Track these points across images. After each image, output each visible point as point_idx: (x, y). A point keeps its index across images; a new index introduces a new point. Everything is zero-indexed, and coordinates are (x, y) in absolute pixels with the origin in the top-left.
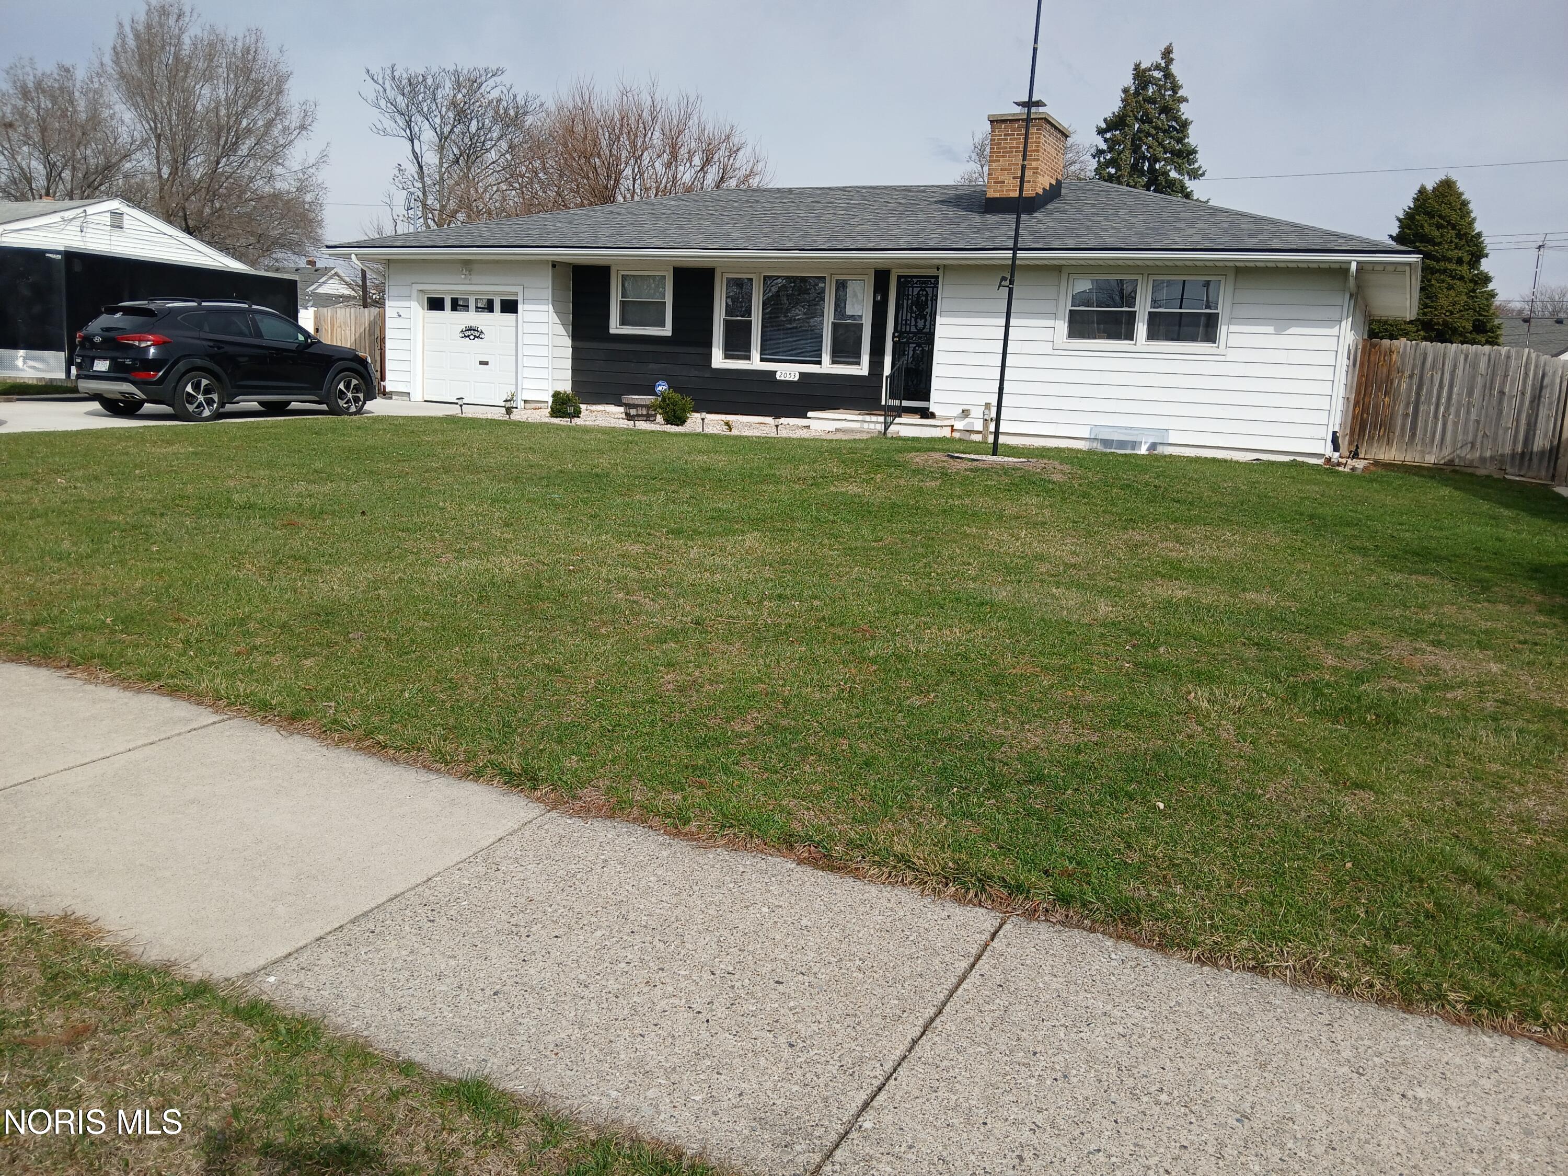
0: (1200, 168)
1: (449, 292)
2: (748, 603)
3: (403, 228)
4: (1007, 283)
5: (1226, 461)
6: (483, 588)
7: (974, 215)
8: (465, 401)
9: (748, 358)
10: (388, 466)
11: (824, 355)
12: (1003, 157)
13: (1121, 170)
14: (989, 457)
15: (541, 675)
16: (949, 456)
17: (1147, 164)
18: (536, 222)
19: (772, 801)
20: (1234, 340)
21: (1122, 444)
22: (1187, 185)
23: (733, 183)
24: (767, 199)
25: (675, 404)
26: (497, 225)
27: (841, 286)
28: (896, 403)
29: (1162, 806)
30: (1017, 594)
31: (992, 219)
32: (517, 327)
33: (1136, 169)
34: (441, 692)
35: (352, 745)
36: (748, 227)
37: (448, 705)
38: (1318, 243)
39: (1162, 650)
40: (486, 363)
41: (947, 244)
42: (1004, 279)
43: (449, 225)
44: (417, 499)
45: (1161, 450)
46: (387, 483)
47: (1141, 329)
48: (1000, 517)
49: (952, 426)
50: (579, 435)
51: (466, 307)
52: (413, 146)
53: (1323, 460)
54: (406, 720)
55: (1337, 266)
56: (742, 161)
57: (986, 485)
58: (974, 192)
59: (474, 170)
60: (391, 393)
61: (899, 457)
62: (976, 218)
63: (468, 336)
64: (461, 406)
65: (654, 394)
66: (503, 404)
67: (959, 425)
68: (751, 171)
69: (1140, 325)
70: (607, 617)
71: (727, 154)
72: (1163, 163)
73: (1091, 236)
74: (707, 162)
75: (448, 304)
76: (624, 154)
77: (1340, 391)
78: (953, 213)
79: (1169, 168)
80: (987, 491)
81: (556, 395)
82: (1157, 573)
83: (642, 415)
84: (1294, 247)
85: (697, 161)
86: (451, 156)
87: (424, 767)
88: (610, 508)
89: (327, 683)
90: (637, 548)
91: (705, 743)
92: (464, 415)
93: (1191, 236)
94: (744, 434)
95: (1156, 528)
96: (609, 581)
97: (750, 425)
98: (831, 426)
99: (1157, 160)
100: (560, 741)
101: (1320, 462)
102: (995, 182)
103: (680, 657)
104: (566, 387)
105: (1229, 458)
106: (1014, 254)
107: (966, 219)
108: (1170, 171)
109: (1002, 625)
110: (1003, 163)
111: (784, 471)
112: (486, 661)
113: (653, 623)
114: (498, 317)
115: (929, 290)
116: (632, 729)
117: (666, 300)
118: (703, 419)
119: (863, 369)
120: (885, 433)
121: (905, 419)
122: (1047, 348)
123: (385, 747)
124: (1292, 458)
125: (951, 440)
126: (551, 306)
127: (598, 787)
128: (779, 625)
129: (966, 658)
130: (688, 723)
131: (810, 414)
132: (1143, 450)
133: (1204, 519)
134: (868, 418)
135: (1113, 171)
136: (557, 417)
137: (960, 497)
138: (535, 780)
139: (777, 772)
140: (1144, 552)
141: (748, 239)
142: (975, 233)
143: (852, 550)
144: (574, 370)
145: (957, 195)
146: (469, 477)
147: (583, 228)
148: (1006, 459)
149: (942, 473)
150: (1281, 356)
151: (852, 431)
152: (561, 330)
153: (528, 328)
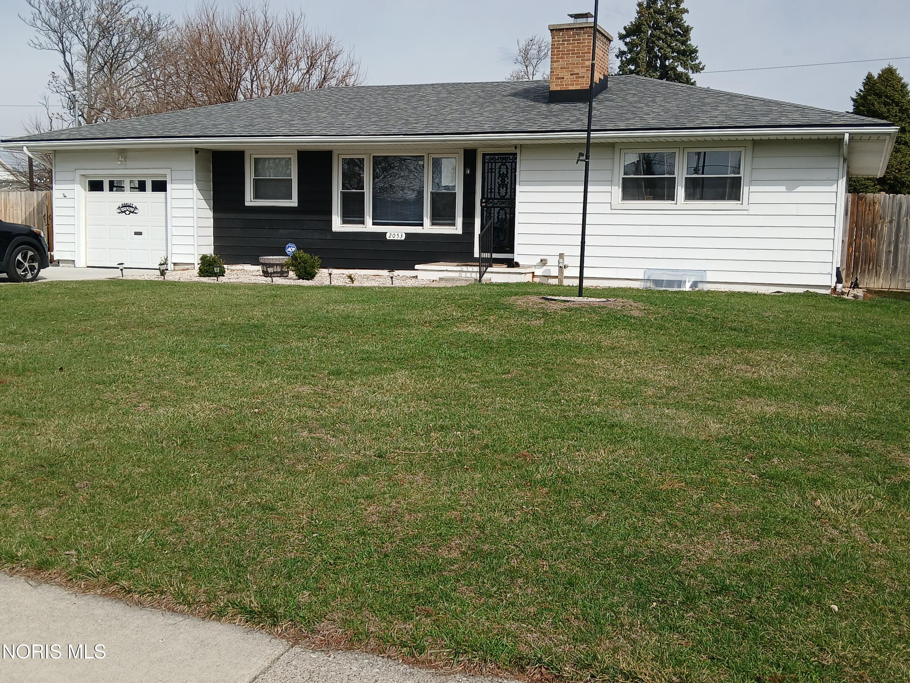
0: (700, 63)
1: (107, 176)
2: (417, 435)
3: (57, 125)
4: (584, 158)
5: (756, 294)
6: (185, 433)
7: (540, 105)
8: (125, 266)
9: (363, 223)
10: (73, 325)
11: (425, 219)
12: (562, 58)
13: (639, 67)
14: (577, 298)
15: (257, 513)
16: (543, 298)
17: (659, 61)
18: (180, 116)
19: (495, 625)
20: (754, 198)
21: (670, 283)
22: (691, 77)
23: (333, 82)
24: (371, 95)
25: (305, 262)
26: (147, 120)
27: (437, 164)
28: (486, 255)
29: (835, 608)
30: (638, 416)
31: (556, 107)
32: (166, 203)
33: (651, 66)
34: (170, 535)
35: (99, 591)
36: (359, 116)
37: (180, 547)
38: (816, 120)
39: (775, 460)
40: (140, 234)
41: (523, 128)
42: (581, 154)
43: (96, 122)
44: (105, 354)
45: (700, 287)
46: (75, 341)
47: (680, 191)
48: (599, 348)
49: (533, 273)
50: (230, 291)
51: (120, 188)
52: (65, 57)
53: (830, 291)
54: (144, 564)
55: (833, 137)
56: (340, 65)
57: (581, 322)
58: (538, 86)
59: (117, 76)
60: (58, 261)
61: (503, 300)
62: (543, 107)
63: (125, 212)
64: (122, 270)
65: (286, 255)
66: (158, 267)
67: (538, 272)
68: (348, 72)
69: (679, 188)
70: (301, 454)
71: (327, 59)
72: (671, 60)
73: (637, 119)
74: (311, 66)
75: (106, 186)
76: (244, 61)
77: (839, 236)
78: (523, 103)
79: (676, 64)
80: (583, 327)
81: (204, 258)
82: (743, 392)
83: (277, 272)
84: (800, 123)
85: (303, 65)
86: (97, 65)
87: (169, 609)
88: (274, 355)
89: (64, 532)
90: (306, 390)
91: (421, 572)
92: (124, 278)
93: (716, 117)
94: (365, 285)
95: (726, 352)
96: (292, 421)
97: (367, 277)
98: (436, 276)
99: (667, 58)
100: (289, 577)
101: (828, 292)
102: (556, 78)
103: (375, 488)
104: (210, 251)
105: (755, 291)
106: (589, 134)
107: (534, 108)
108: (677, 67)
109: (638, 444)
110: (561, 63)
111: (411, 316)
112: (204, 504)
113: (341, 457)
114: (149, 195)
115: (509, 165)
116: (352, 561)
117: (292, 178)
118: (330, 274)
119: (458, 229)
120: (480, 281)
121: (495, 268)
122: (606, 209)
123: (130, 592)
124: (805, 290)
125: (533, 284)
126: (195, 185)
127: (334, 621)
128: (451, 454)
129: (619, 476)
130: (400, 553)
131: (417, 267)
132: (687, 288)
133: (761, 343)
134: (465, 268)
135: (633, 68)
136: (204, 276)
137: (562, 332)
138: (275, 616)
139: (491, 596)
140: (726, 374)
141: (360, 127)
142: (544, 118)
143: (488, 382)
144: (216, 237)
145: (524, 89)
146: (146, 333)
147: (221, 121)
148: (591, 299)
149: (543, 313)
150: (793, 210)
151: (453, 279)
152: (204, 204)
153: (176, 203)
